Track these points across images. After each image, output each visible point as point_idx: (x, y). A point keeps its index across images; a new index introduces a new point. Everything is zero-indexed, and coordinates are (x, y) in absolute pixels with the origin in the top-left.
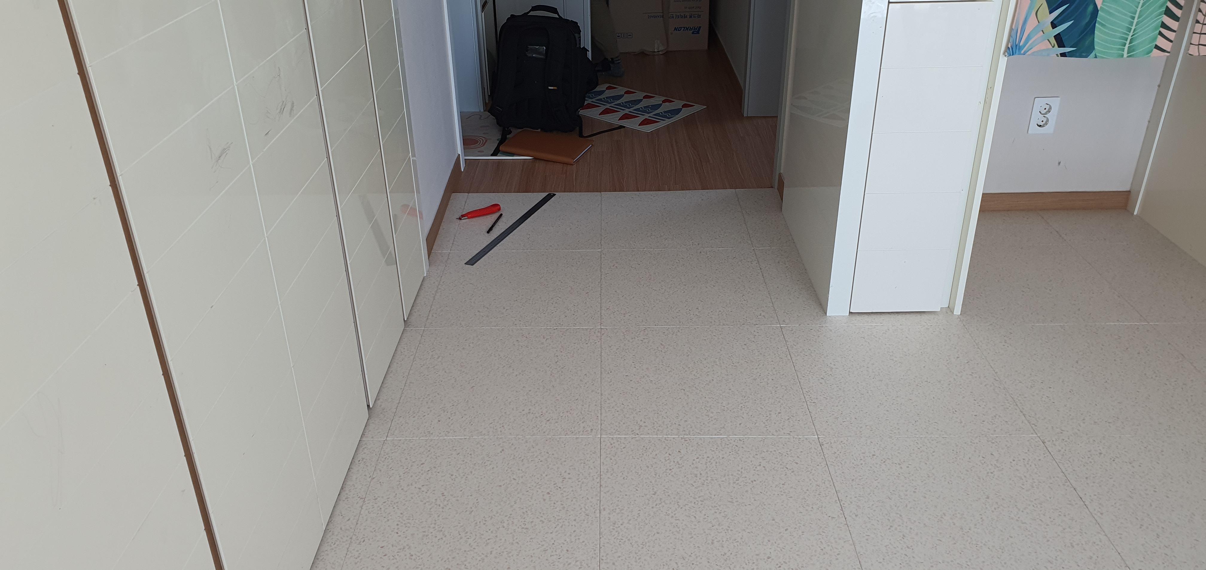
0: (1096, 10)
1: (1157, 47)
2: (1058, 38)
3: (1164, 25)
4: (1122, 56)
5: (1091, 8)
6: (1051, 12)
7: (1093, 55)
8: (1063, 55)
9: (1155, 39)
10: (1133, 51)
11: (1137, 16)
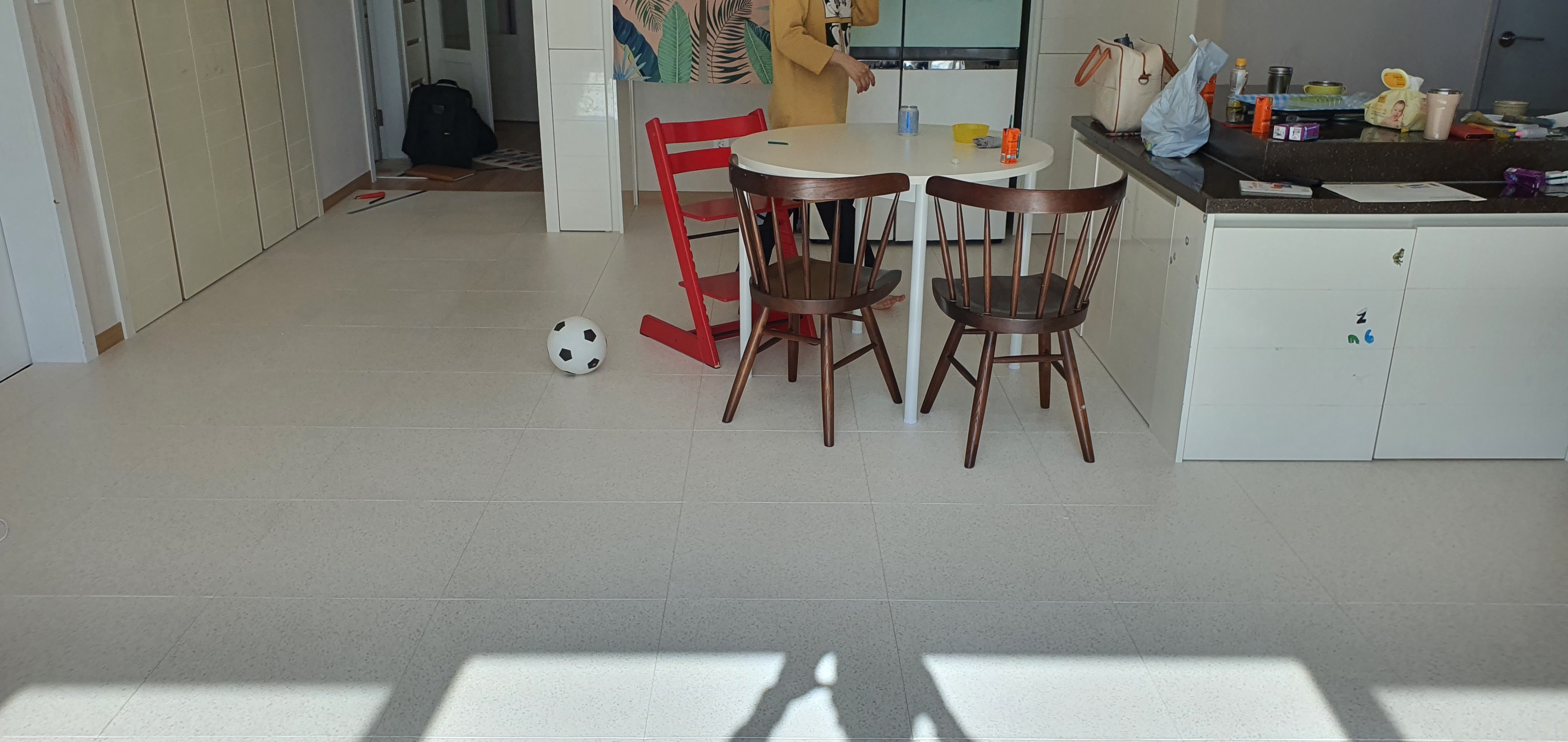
0: (656, 58)
1: (691, 78)
2: (641, 70)
3: (693, 67)
4: (675, 82)
5: (653, 56)
6: (635, 57)
7: (660, 81)
8: (646, 80)
9: (689, 74)
10: (680, 80)
11: (677, 61)
